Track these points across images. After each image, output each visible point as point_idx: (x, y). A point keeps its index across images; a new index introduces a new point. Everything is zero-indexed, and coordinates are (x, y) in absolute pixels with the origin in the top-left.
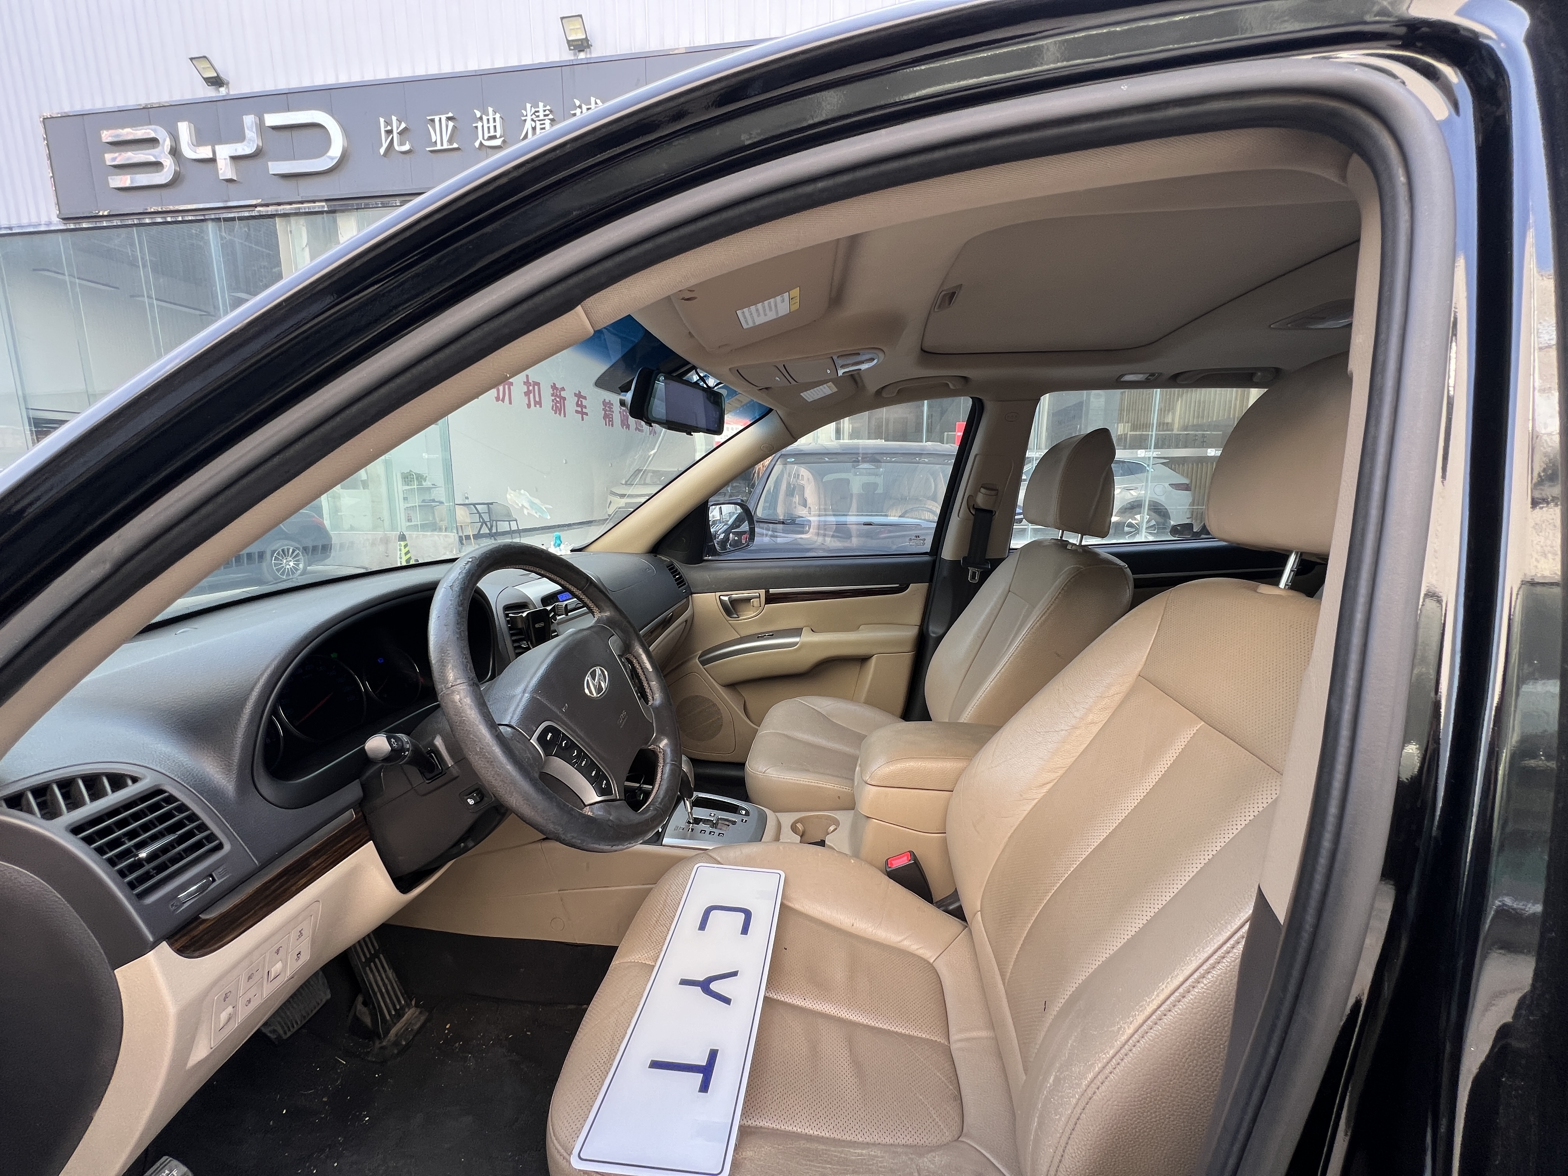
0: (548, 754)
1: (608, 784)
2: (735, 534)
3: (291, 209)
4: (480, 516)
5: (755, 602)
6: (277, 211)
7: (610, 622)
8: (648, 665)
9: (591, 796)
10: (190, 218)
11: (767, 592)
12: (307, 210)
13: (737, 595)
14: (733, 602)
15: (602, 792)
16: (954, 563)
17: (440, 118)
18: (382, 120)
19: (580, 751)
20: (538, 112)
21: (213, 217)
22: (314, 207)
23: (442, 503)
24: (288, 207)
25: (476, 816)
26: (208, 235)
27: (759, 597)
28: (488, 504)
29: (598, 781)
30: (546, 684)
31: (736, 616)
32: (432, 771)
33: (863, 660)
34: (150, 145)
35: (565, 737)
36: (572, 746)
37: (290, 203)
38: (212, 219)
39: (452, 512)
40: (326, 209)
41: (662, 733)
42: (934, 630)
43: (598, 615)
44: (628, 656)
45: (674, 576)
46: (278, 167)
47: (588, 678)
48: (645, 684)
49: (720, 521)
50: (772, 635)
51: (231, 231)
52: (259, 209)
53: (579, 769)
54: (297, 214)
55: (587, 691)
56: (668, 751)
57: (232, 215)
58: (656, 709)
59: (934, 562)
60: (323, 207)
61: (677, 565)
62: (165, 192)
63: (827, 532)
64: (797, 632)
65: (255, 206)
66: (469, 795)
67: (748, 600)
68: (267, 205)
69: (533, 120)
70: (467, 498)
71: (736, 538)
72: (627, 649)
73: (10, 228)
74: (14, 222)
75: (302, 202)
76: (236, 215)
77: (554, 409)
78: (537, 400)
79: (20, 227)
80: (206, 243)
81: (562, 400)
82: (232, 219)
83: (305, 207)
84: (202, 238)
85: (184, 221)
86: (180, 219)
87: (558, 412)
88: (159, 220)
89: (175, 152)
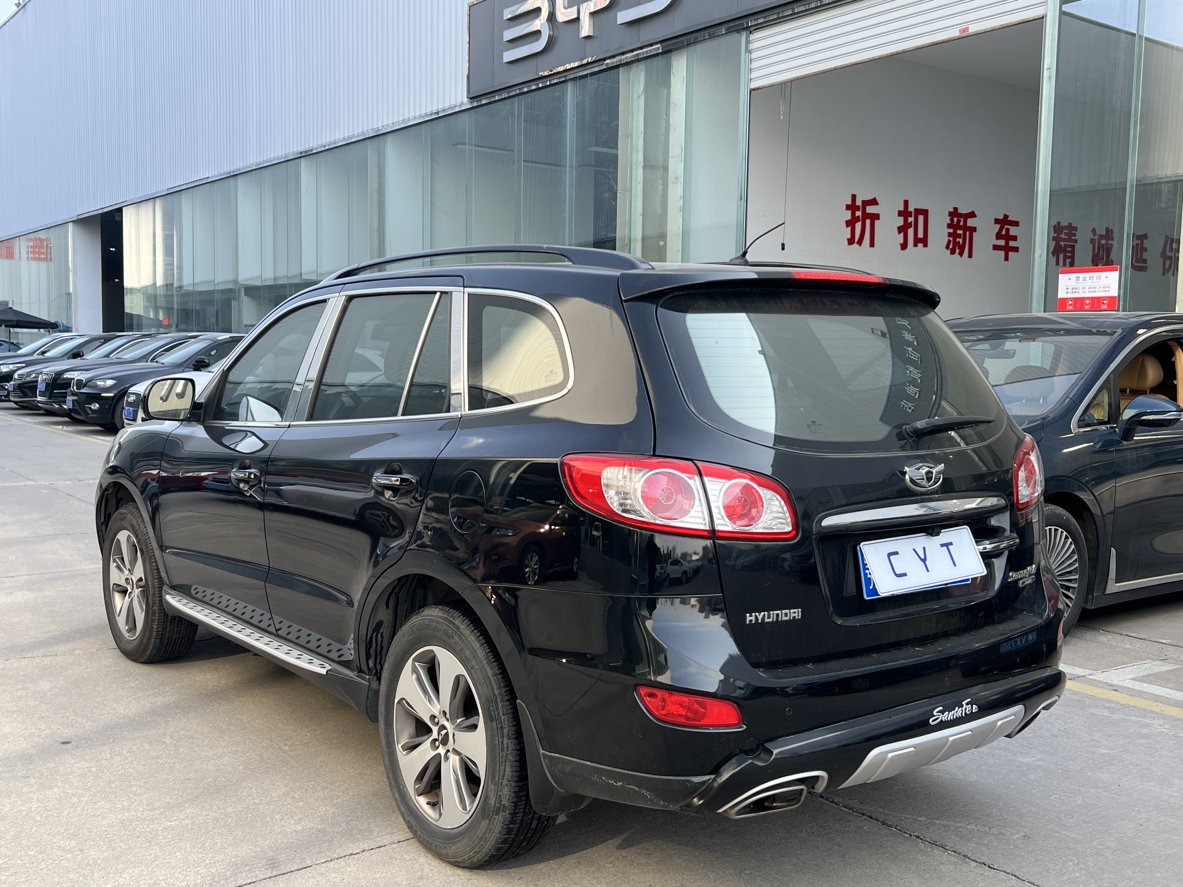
3: (633, 56)
6: (621, 61)
10: (555, 81)
12: (645, 55)
21: (572, 76)
22: (651, 51)
24: (630, 55)
26: (567, 97)
34: (535, 15)
37: (632, 51)
38: (571, 79)
40: (660, 51)
46: (624, 16)
51: (583, 89)
52: (608, 61)
54: (639, 60)
57: (585, 73)
60: (658, 48)
62: (540, 60)
65: (604, 59)
68: (614, 57)
73: (437, 113)
74: (441, 107)
75: (642, 48)
76: (589, 71)
77: (951, 246)
78: (921, 235)
79: (444, 110)
80: (565, 105)
81: (968, 233)
82: (585, 76)
83: (643, 53)
84: (562, 99)
85: (551, 85)
86: (548, 83)
87: (957, 251)
88: (534, 87)
89: (552, 17)
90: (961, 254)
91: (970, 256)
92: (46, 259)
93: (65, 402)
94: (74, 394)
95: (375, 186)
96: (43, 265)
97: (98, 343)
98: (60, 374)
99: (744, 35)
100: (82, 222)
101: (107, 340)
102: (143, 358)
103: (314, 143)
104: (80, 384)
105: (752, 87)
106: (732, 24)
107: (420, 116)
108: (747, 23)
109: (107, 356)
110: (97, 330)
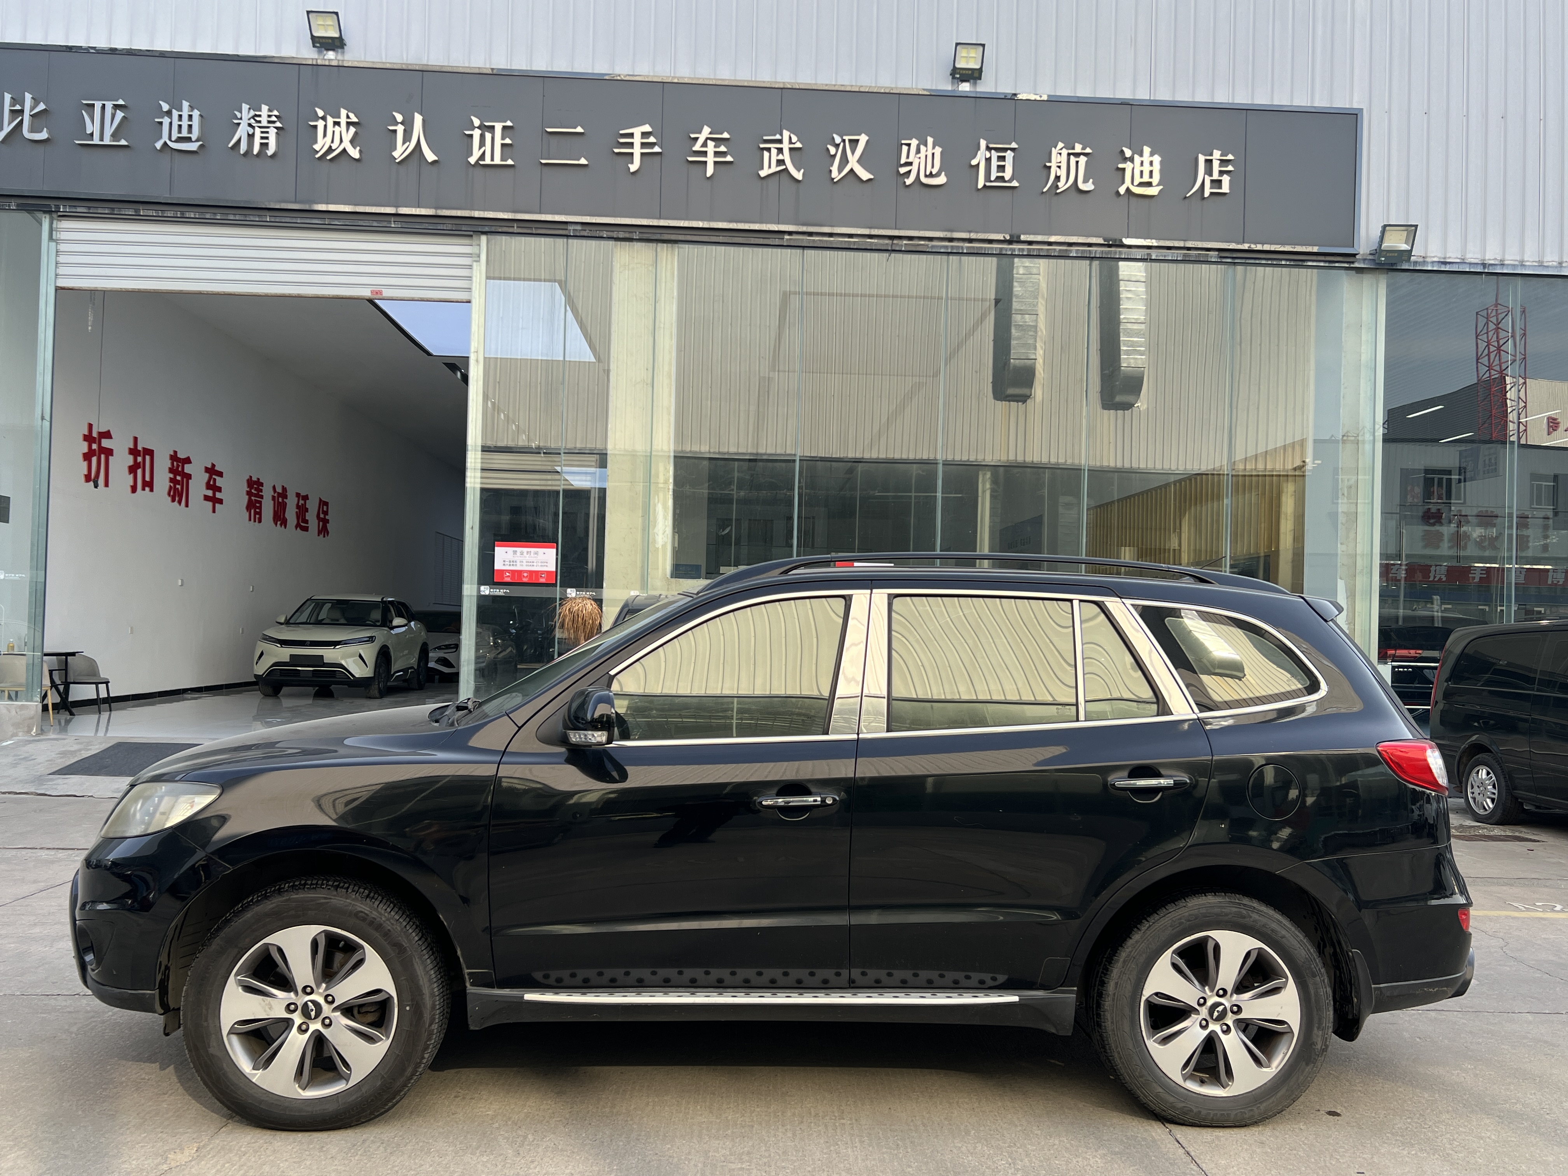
17: (104, 105)
18: (8, 97)
20: (260, 116)
69: (250, 125)
77: (172, 494)
78: (147, 479)
81: (185, 480)
87: (177, 499)
90: (180, 502)
91: (187, 506)
99: (46, 219)
105: (59, 284)
106: (31, 201)
108: (57, 207)
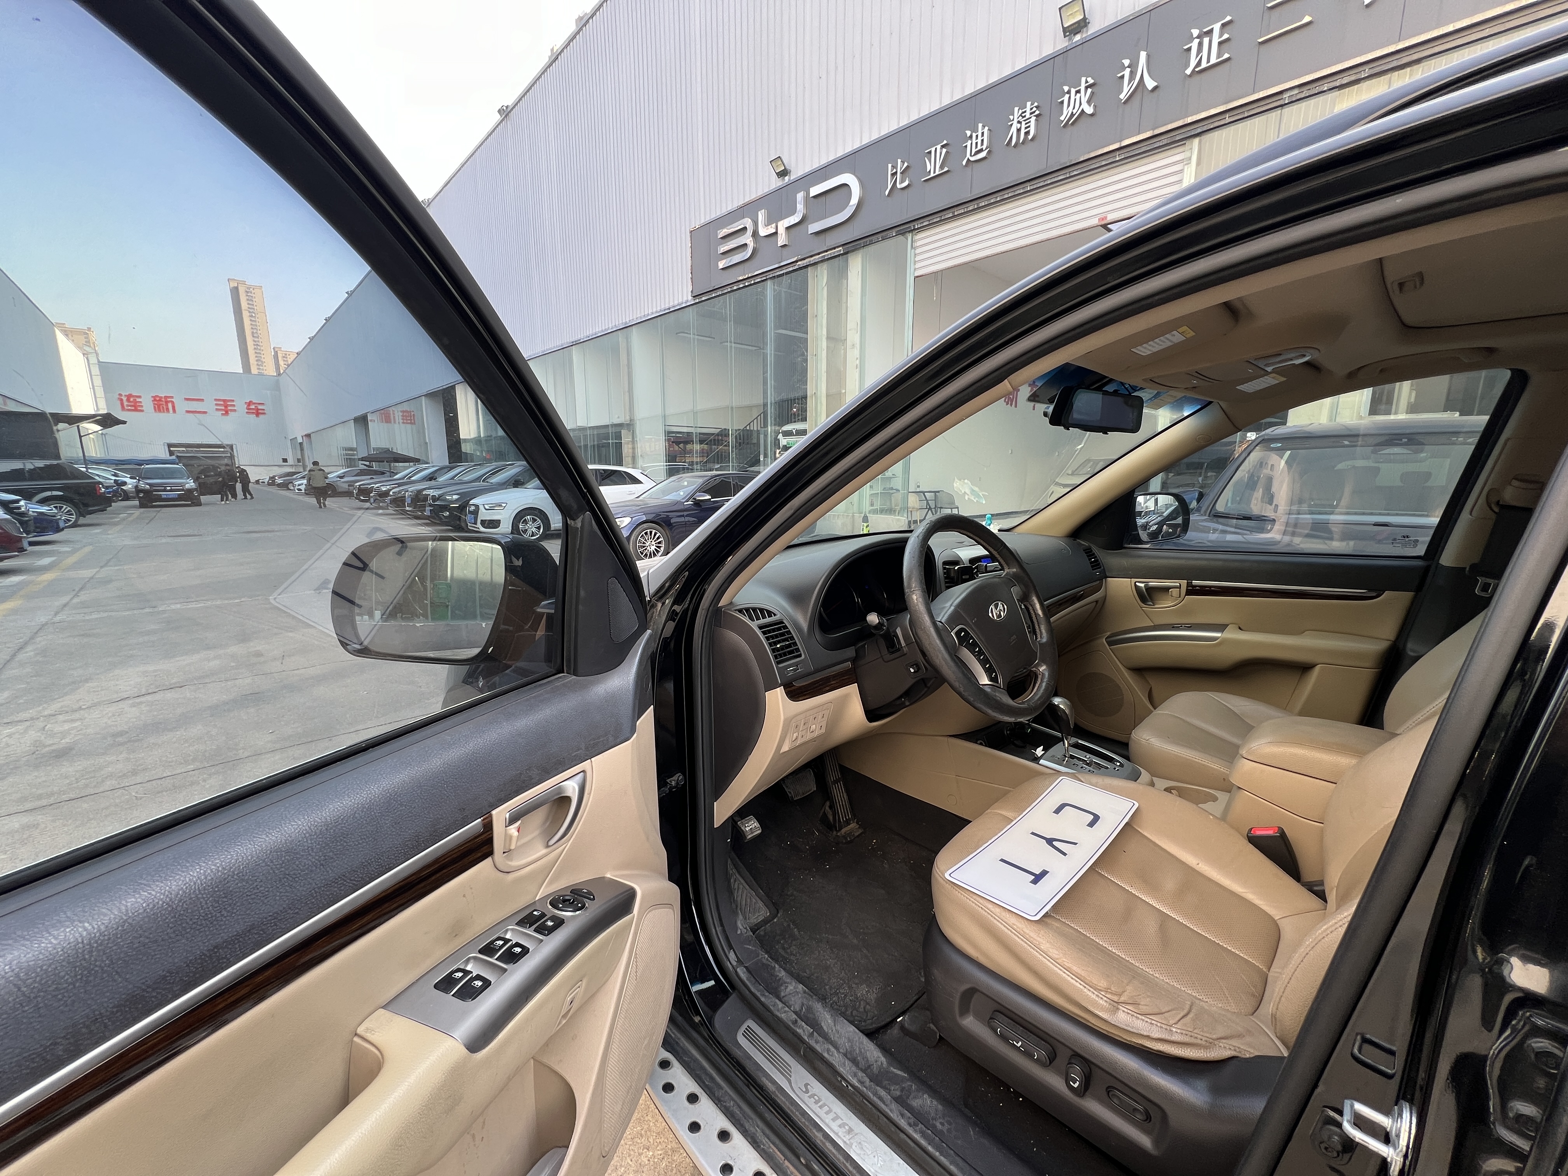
0: (961, 644)
1: (996, 675)
2: (1169, 526)
3: (819, 258)
4: (928, 503)
5: (1175, 592)
6: (810, 262)
7: (1015, 576)
8: (1040, 612)
9: (984, 680)
10: (758, 280)
11: (1189, 585)
12: (829, 257)
13: (1154, 583)
14: (1149, 589)
15: (991, 679)
16: (1457, 572)
17: (936, 148)
18: (890, 166)
19: (980, 649)
20: (1025, 112)
21: (771, 276)
22: (834, 253)
23: (898, 490)
24: (817, 257)
25: (914, 681)
26: (767, 291)
27: (1180, 587)
28: (935, 492)
29: (989, 671)
30: (965, 604)
31: (1151, 603)
32: (893, 647)
33: (1303, 668)
34: (742, 232)
35: (972, 638)
36: (975, 644)
37: (819, 254)
38: (771, 278)
39: (905, 499)
40: (842, 252)
41: (1043, 661)
42: (1411, 647)
43: (1007, 570)
44: (1025, 603)
45: (1090, 559)
46: (814, 227)
47: (992, 606)
48: (1037, 627)
49: (1154, 512)
50: (1190, 627)
51: (780, 284)
52: (799, 263)
53: (979, 660)
54: (822, 261)
55: (990, 615)
56: (1047, 674)
57: (782, 272)
58: (1041, 645)
59: (1427, 569)
60: (840, 251)
61: (1096, 550)
62: (746, 265)
63: (1298, 530)
64: (1221, 628)
65: (796, 261)
66: (912, 666)
67: (1166, 589)
68: (804, 259)
69: (1019, 122)
70: (919, 487)
71: (1171, 530)
72: (1025, 598)
73: (669, 309)
74: (671, 304)
75: (826, 251)
76: (785, 271)
79: (674, 307)
80: (765, 297)
82: (782, 275)
83: (828, 255)
84: (763, 294)
85: (755, 284)
86: (753, 282)
88: (741, 286)
89: (755, 234)
92: (411, 423)
93: (425, 511)
94: (430, 505)
95: (626, 362)
96: (409, 426)
97: (446, 470)
98: (420, 492)
99: (909, 236)
100: (431, 395)
101: (452, 468)
102: (478, 479)
103: (581, 335)
104: (434, 499)
105: (916, 275)
106: (902, 228)
107: (657, 312)
108: (914, 226)
109: (452, 478)
110: (446, 462)
